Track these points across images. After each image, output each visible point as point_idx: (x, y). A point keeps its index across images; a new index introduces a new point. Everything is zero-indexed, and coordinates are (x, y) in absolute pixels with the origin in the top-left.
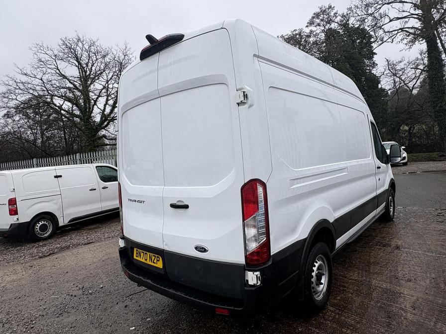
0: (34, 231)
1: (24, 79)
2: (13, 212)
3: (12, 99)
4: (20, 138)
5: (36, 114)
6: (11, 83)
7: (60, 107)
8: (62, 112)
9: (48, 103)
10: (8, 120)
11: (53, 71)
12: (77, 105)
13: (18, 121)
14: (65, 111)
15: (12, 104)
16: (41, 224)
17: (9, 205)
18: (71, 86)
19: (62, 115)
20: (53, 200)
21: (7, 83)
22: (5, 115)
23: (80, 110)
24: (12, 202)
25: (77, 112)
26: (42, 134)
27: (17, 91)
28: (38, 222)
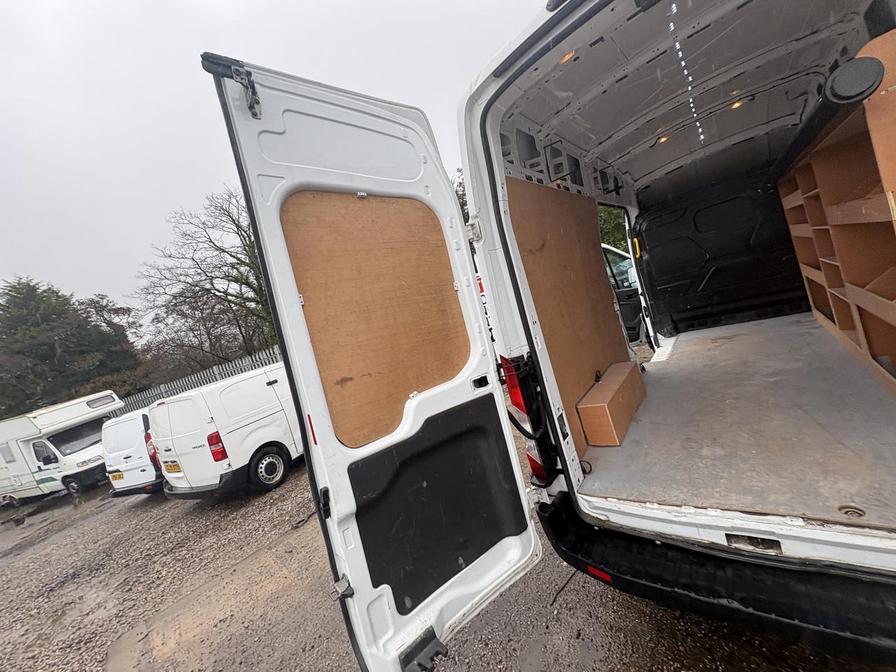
0: (258, 477)
1: (170, 263)
2: (220, 455)
3: (160, 294)
4: (182, 345)
5: (194, 309)
6: (152, 272)
7: (226, 293)
8: (230, 298)
9: (208, 290)
10: (159, 325)
11: (205, 245)
12: (249, 285)
13: (173, 324)
14: (233, 296)
15: (161, 300)
16: (265, 463)
17: (210, 445)
18: (235, 261)
19: (230, 301)
20: (275, 421)
21: (147, 273)
22: (153, 320)
23: (254, 291)
24: (214, 439)
25: (251, 294)
26: (209, 334)
27: (163, 282)
28: (259, 461)
